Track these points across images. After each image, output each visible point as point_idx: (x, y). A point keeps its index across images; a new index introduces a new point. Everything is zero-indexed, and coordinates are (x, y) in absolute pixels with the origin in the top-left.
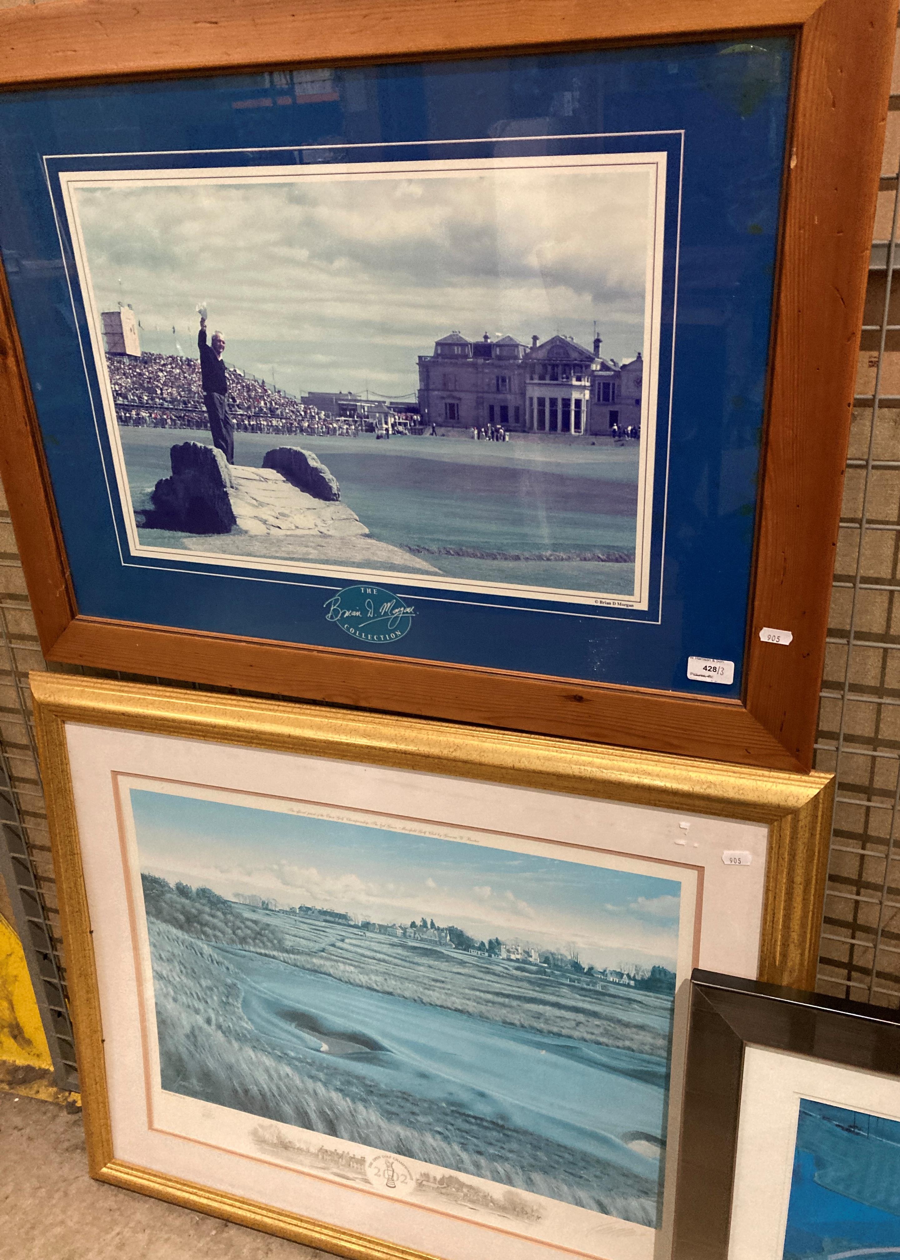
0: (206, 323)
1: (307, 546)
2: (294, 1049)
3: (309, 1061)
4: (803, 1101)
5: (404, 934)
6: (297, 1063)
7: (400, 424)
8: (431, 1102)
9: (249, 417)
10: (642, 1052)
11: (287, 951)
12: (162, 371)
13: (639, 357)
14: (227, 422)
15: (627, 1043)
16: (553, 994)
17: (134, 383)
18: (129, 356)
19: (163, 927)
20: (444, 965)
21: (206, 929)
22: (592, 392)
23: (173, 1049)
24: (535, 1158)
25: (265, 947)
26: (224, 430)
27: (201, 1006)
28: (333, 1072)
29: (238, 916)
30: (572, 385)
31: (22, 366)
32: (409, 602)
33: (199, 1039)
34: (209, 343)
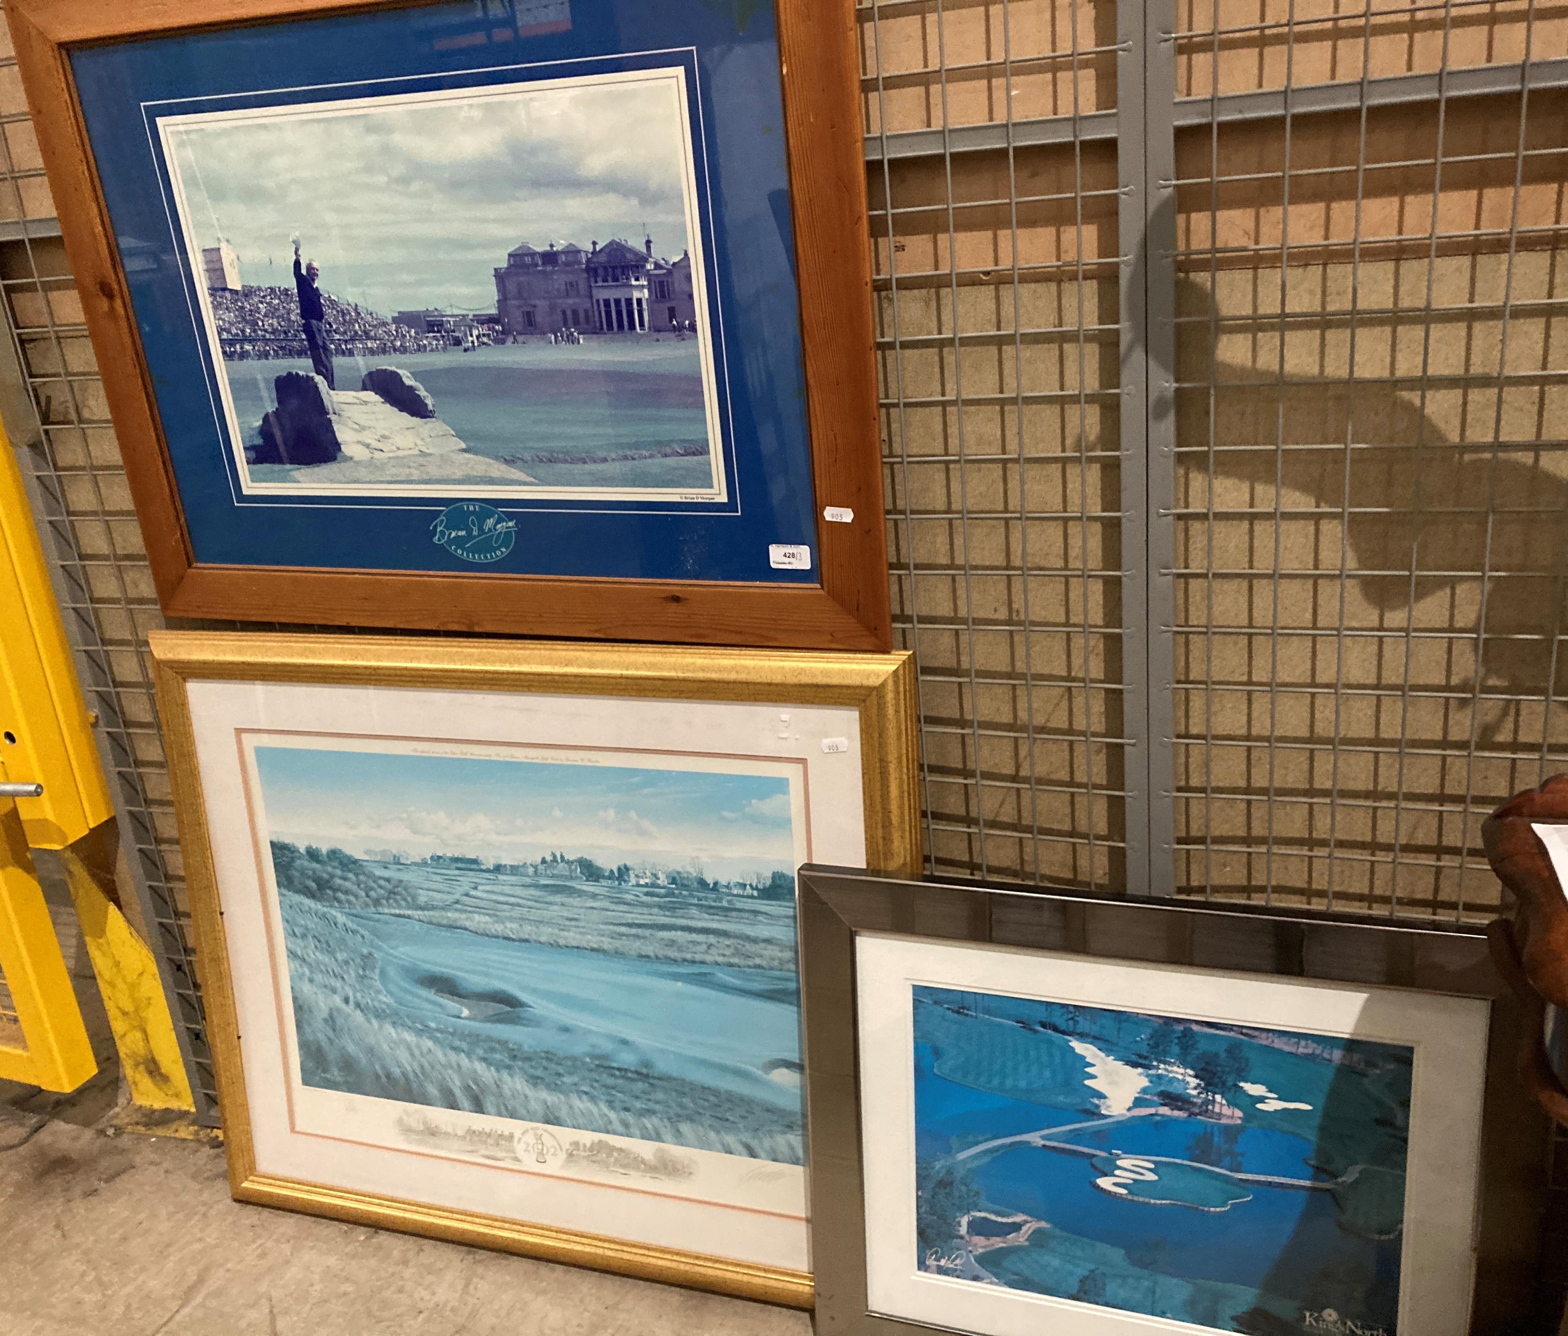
0: (300, 252)
1: (409, 467)
2: (434, 1019)
3: (451, 1030)
4: (915, 987)
5: (536, 872)
6: (439, 1035)
7: (484, 335)
8: (574, 1058)
9: (346, 342)
10: (772, 969)
11: (422, 909)
12: (262, 303)
13: (686, 254)
14: (326, 349)
15: (758, 961)
16: (683, 917)
17: (236, 316)
18: (231, 290)
19: (297, 898)
20: (575, 901)
21: (340, 895)
22: (650, 291)
23: (311, 1038)
24: (682, 1106)
25: (399, 907)
26: (323, 356)
27: (338, 984)
28: (475, 1039)
29: (370, 875)
30: (632, 286)
31: (130, 310)
32: (510, 516)
33: (338, 1022)
34: (304, 271)
